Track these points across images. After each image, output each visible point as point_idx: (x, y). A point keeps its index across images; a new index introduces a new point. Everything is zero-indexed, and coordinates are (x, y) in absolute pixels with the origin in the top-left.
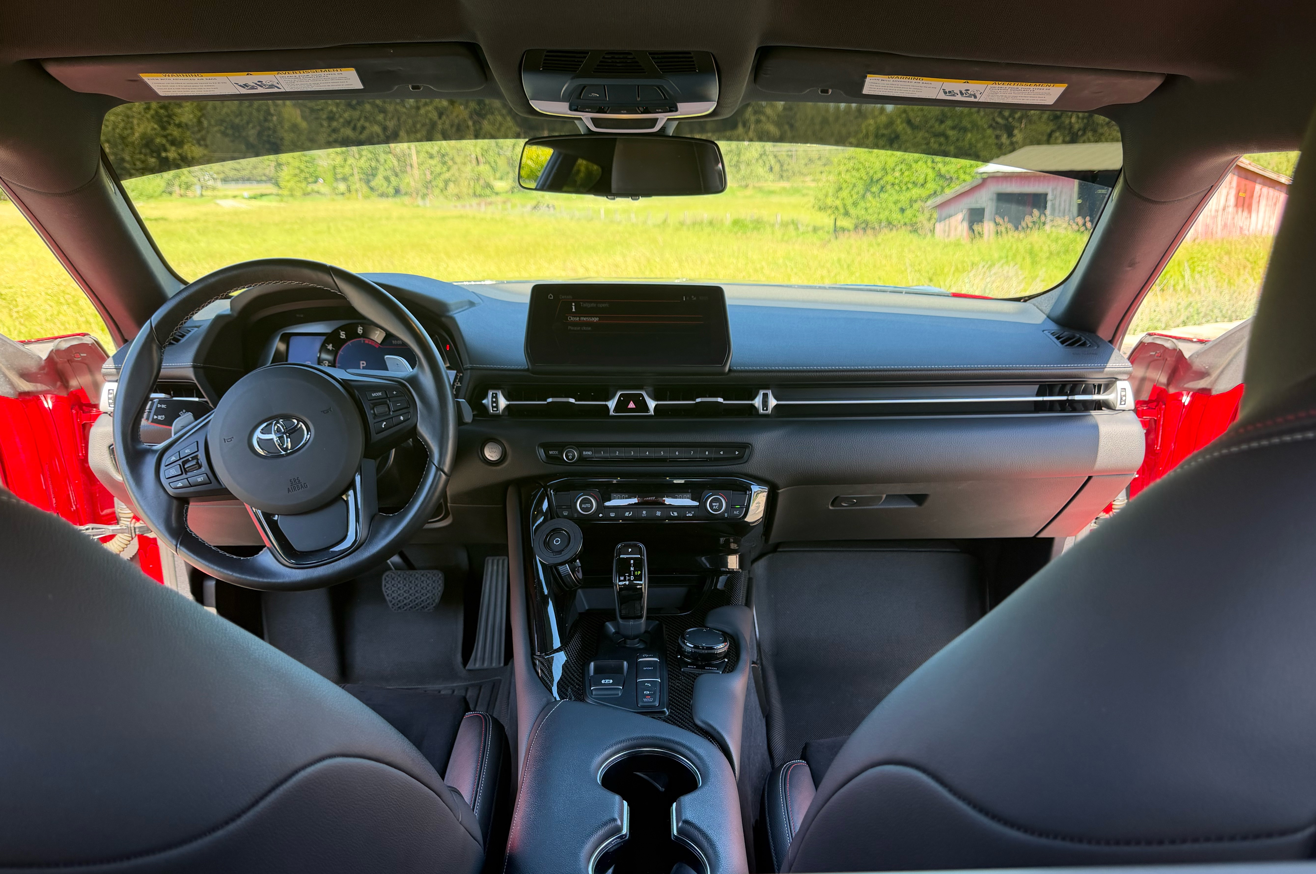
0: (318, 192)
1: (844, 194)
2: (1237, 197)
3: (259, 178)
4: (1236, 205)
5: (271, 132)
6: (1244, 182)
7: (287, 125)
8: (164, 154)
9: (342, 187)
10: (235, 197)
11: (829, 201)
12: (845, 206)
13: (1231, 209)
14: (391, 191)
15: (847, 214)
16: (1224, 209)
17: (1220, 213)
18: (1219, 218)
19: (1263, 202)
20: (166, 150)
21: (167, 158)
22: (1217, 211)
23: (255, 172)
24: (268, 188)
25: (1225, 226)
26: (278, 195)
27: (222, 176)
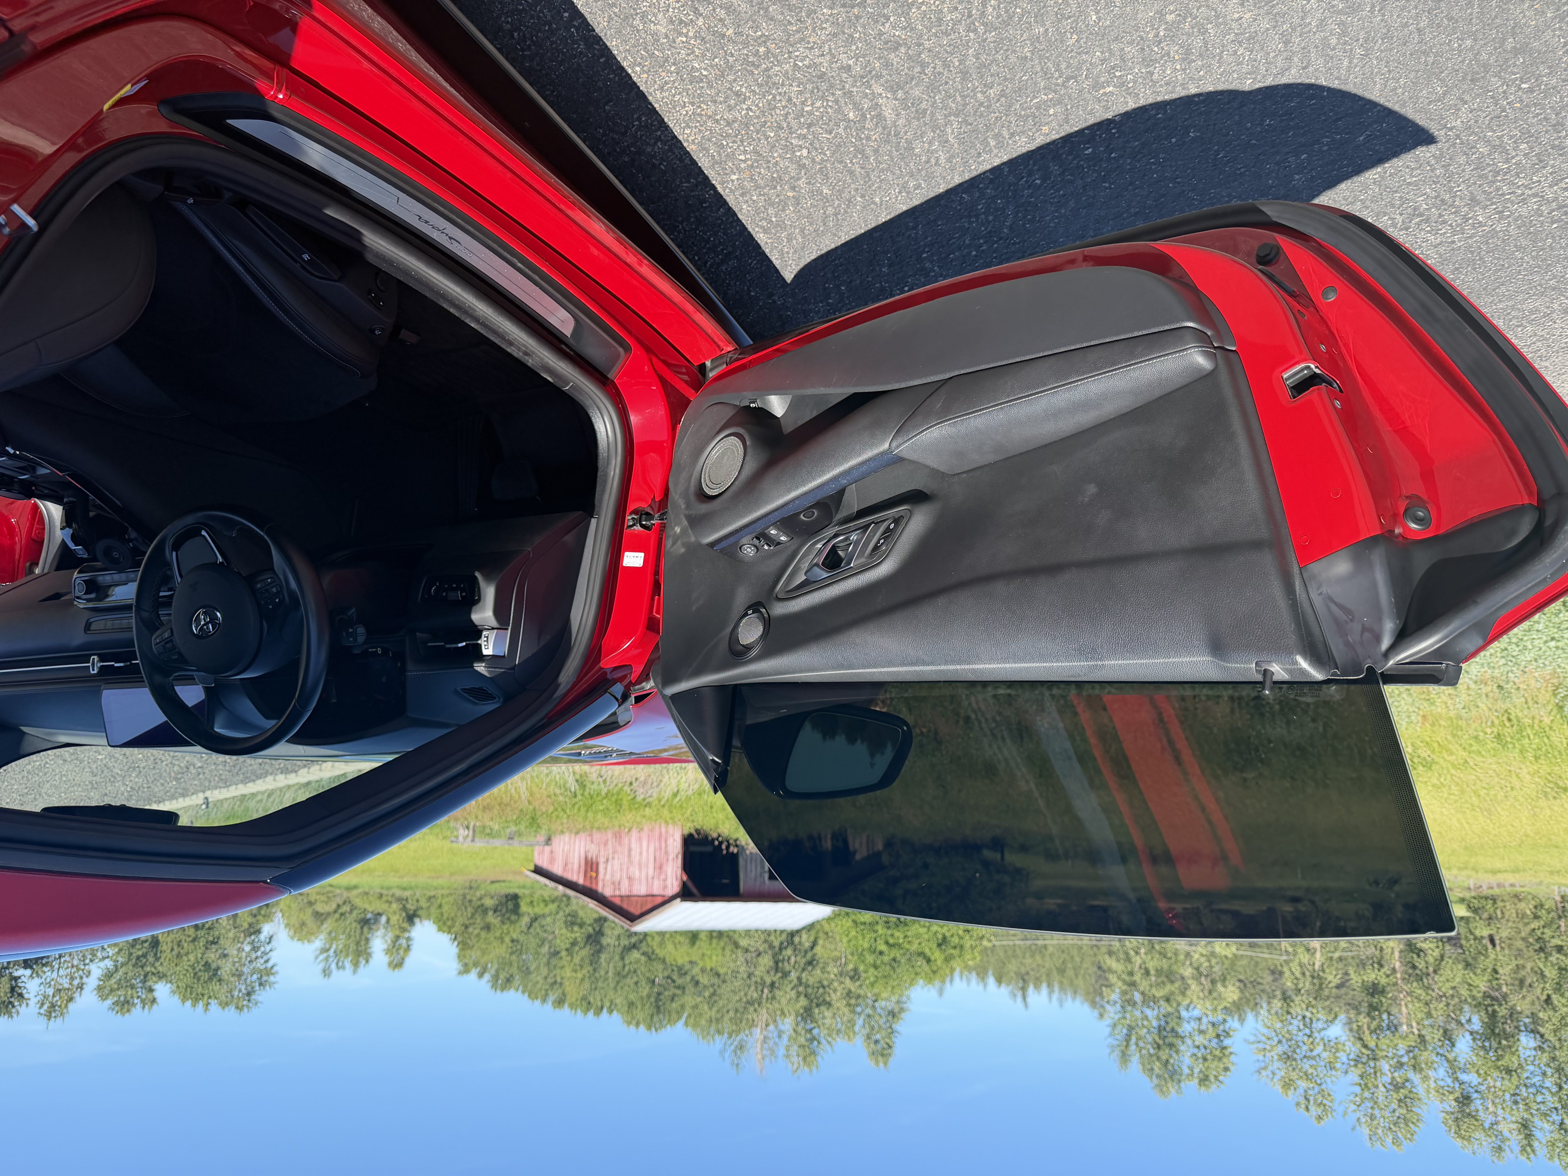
2: (597, 872)
4: (597, 864)
6: (594, 887)
13: (602, 860)
16: (607, 860)
17: (611, 857)
18: (611, 851)
19: (576, 866)
22: (613, 858)
25: (606, 844)
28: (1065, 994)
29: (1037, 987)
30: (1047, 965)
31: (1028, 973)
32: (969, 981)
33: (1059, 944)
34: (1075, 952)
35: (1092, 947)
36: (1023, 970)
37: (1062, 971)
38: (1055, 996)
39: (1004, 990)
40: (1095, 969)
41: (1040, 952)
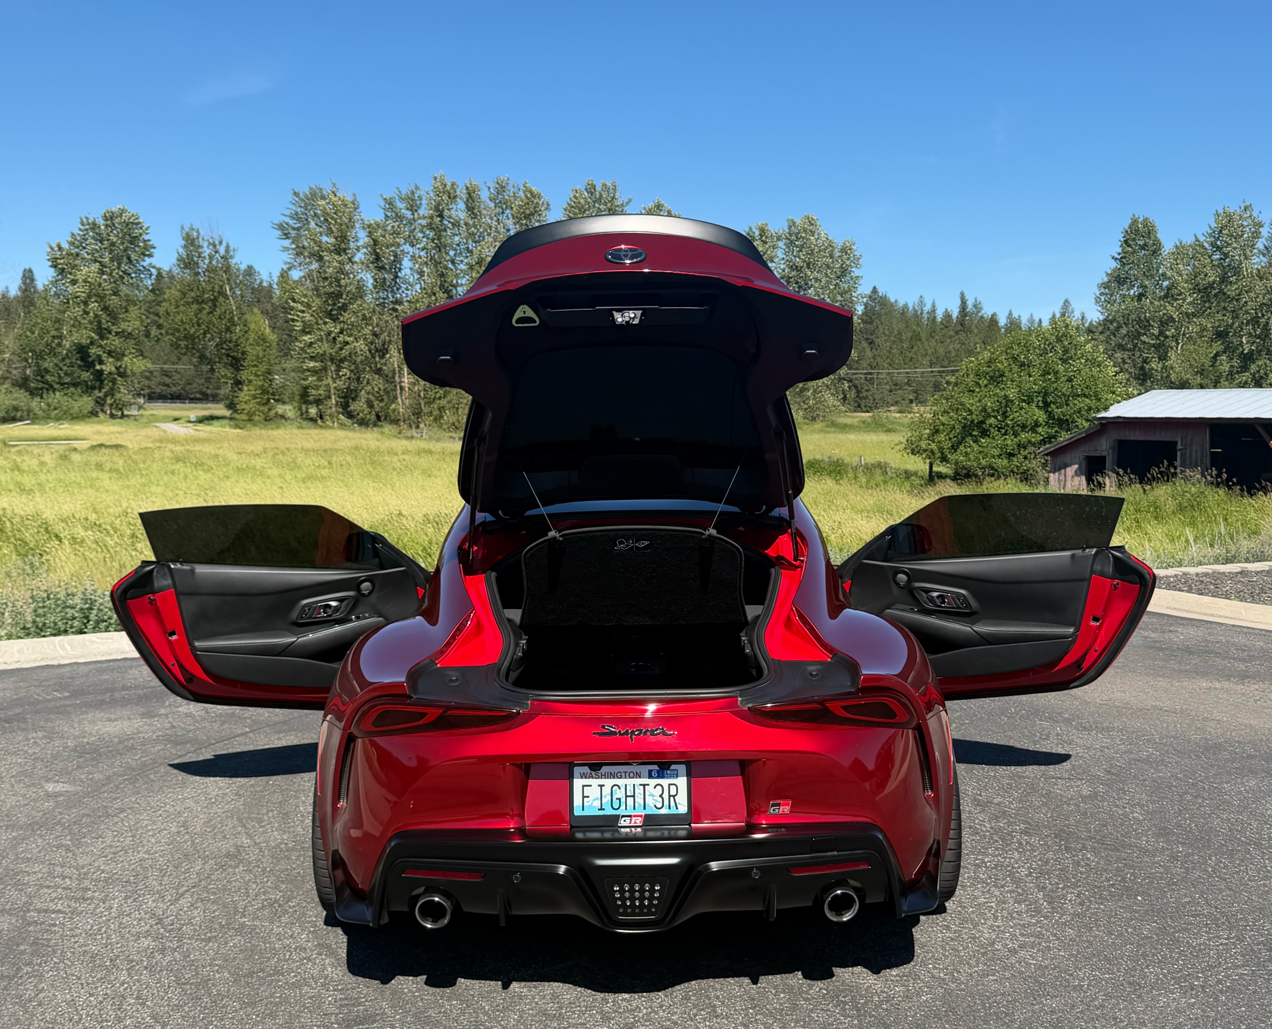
0: (282, 417)
1: (942, 437)
3: (192, 396)
5: (231, 345)
7: (252, 336)
8: (98, 367)
9: (313, 411)
10: (176, 419)
11: (923, 445)
12: (941, 449)
14: (373, 417)
15: (944, 459)
20: (101, 362)
21: (101, 372)
23: (188, 387)
24: (219, 410)
26: (231, 419)
27: (147, 391)
28: (916, 311)
29: (947, 316)
30: (933, 343)
31: (957, 333)
32: (1031, 321)
33: (916, 368)
34: (898, 360)
35: (877, 366)
36: (962, 336)
37: (916, 337)
38: (928, 308)
39: (987, 312)
40: (877, 341)
41: (937, 358)
